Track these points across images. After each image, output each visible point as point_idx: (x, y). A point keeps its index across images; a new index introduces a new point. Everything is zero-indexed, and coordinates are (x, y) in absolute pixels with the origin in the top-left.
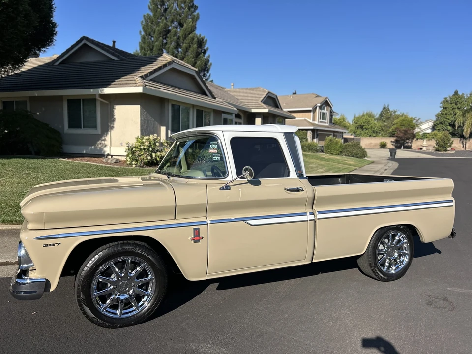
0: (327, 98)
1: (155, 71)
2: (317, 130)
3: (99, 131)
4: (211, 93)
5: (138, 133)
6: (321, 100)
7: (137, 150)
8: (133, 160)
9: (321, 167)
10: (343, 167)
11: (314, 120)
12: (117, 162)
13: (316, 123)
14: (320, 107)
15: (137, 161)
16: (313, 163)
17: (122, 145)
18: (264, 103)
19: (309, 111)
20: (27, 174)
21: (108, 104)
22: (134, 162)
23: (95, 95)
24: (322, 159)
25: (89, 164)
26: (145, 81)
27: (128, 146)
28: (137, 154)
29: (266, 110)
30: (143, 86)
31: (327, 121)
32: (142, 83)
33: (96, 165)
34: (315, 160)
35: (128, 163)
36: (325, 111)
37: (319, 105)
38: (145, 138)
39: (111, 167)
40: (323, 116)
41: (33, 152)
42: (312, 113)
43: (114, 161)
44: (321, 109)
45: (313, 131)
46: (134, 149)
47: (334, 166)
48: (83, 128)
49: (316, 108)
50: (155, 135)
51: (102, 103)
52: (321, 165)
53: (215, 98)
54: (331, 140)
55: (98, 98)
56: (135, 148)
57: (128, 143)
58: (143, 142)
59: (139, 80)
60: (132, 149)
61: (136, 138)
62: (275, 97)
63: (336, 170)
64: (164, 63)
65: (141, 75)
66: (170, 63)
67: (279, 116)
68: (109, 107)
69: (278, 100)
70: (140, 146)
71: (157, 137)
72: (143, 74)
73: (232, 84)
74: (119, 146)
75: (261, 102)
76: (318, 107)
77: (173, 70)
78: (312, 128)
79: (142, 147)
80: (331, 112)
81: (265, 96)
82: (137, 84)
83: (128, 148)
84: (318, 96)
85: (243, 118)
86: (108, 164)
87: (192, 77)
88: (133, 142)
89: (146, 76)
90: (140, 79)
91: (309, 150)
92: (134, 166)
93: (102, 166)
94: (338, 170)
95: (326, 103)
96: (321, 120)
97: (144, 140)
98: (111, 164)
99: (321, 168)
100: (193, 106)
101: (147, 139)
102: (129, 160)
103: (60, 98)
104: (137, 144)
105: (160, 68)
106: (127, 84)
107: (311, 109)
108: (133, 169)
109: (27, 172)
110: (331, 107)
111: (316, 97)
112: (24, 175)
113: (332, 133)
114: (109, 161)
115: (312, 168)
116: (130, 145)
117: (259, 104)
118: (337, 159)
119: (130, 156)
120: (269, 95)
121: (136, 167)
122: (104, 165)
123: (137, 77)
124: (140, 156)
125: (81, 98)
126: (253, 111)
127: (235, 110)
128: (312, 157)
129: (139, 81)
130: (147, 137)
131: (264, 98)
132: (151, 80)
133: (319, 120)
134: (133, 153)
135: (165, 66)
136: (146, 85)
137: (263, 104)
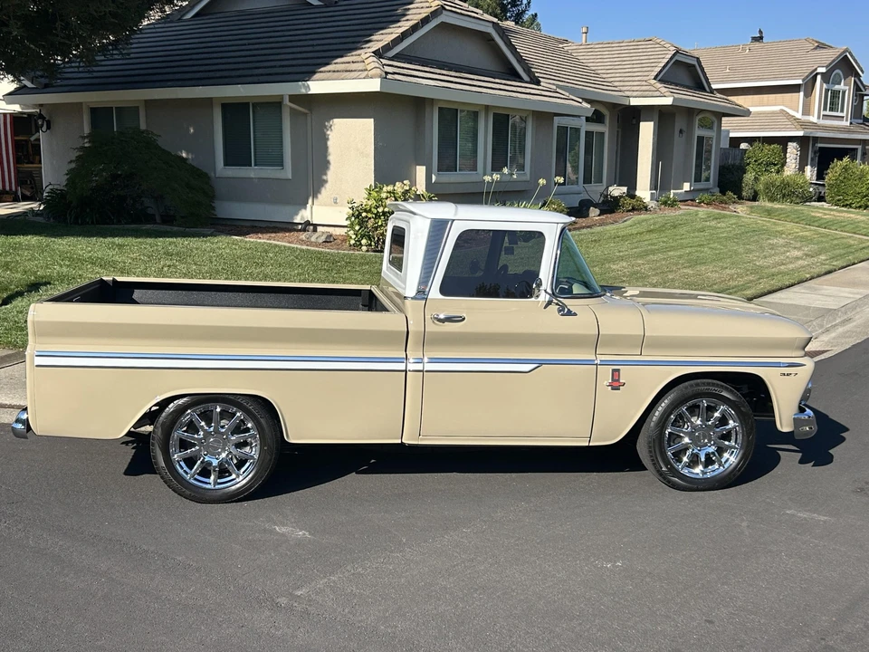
0: (846, 50)
1: (404, 35)
2: (816, 139)
3: (288, 172)
4: (528, 70)
5: (370, 180)
6: (830, 56)
7: (370, 215)
8: (363, 237)
9: (798, 245)
10: (861, 242)
11: (806, 111)
12: (329, 240)
13: (814, 119)
14: (826, 78)
15: (370, 239)
16: (781, 233)
17: (336, 203)
18: (661, 81)
19: (794, 89)
20: (169, 266)
21: (305, 114)
22: (364, 242)
23: (282, 97)
24: (812, 221)
25: (276, 246)
26: (384, 61)
27: (352, 208)
28: (370, 224)
29: (668, 101)
30: (381, 76)
31: (844, 114)
32: (378, 71)
33: (289, 248)
34: (790, 225)
35: (352, 242)
36: (841, 87)
37: (823, 70)
38: (385, 189)
39: (320, 253)
40: (833, 101)
41: (158, 218)
42: (802, 94)
43: (323, 238)
44: (827, 82)
45: (803, 141)
46: (364, 214)
47: (836, 242)
48: (255, 165)
49: (814, 78)
50: (405, 182)
51: (293, 112)
52: (803, 239)
53: (538, 83)
54: (846, 169)
55: (286, 101)
56: (365, 211)
57: (352, 202)
58: (381, 200)
59: (372, 62)
60: (360, 214)
61: (366, 189)
62: (695, 63)
63: (838, 252)
64: (424, 15)
65: (376, 46)
66: (435, 14)
67: (701, 111)
68: (309, 118)
69: (702, 69)
70: (377, 207)
71: (411, 186)
72: (380, 45)
73: (584, 30)
74: (332, 206)
75: (654, 79)
76: (819, 77)
77: (443, 25)
78: (801, 133)
79: (380, 210)
80: (857, 88)
81: (668, 63)
82: (370, 73)
83: (351, 212)
84: (821, 46)
85: (607, 121)
86: (311, 244)
87: (485, 38)
88: (361, 198)
89: (387, 48)
90: (375, 59)
91: (784, 196)
92: (364, 248)
93: (302, 250)
94: (842, 251)
95: (845, 66)
96: (828, 113)
97: (384, 195)
98: (317, 245)
99: (799, 249)
100: (487, 108)
101: (390, 192)
102: (354, 237)
103: (208, 102)
104: (370, 203)
105: (414, 28)
106: (347, 71)
107: (800, 82)
108: (363, 257)
109: (168, 263)
110: (857, 75)
111: (815, 49)
112: (166, 269)
113: (860, 147)
114: (313, 239)
115: (773, 247)
116: (356, 205)
117: (651, 85)
118: (853, 222)
119: (357, 228)
120: (678, 58)
121: (367, 251)
122: (304, 247)
123: (366, 53)
124: (376, 229)
125: (251, 101)
126: (634, 102)
127: (587, 108)
128: (785, 216)
129: (373, 65)
130: (390, 188)
131: (664, 67)
132: (396, 58)
133: (822, 113)
134: (362, 223)
135: (425, 21)
136: (387, 73)
137: (659, 85)
